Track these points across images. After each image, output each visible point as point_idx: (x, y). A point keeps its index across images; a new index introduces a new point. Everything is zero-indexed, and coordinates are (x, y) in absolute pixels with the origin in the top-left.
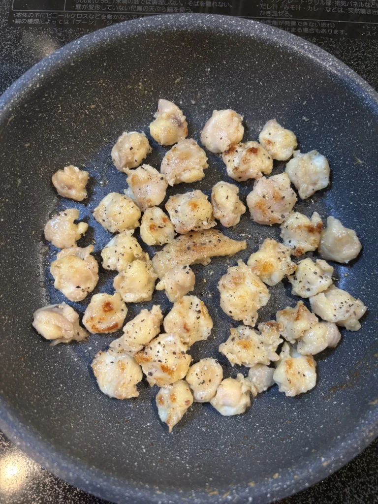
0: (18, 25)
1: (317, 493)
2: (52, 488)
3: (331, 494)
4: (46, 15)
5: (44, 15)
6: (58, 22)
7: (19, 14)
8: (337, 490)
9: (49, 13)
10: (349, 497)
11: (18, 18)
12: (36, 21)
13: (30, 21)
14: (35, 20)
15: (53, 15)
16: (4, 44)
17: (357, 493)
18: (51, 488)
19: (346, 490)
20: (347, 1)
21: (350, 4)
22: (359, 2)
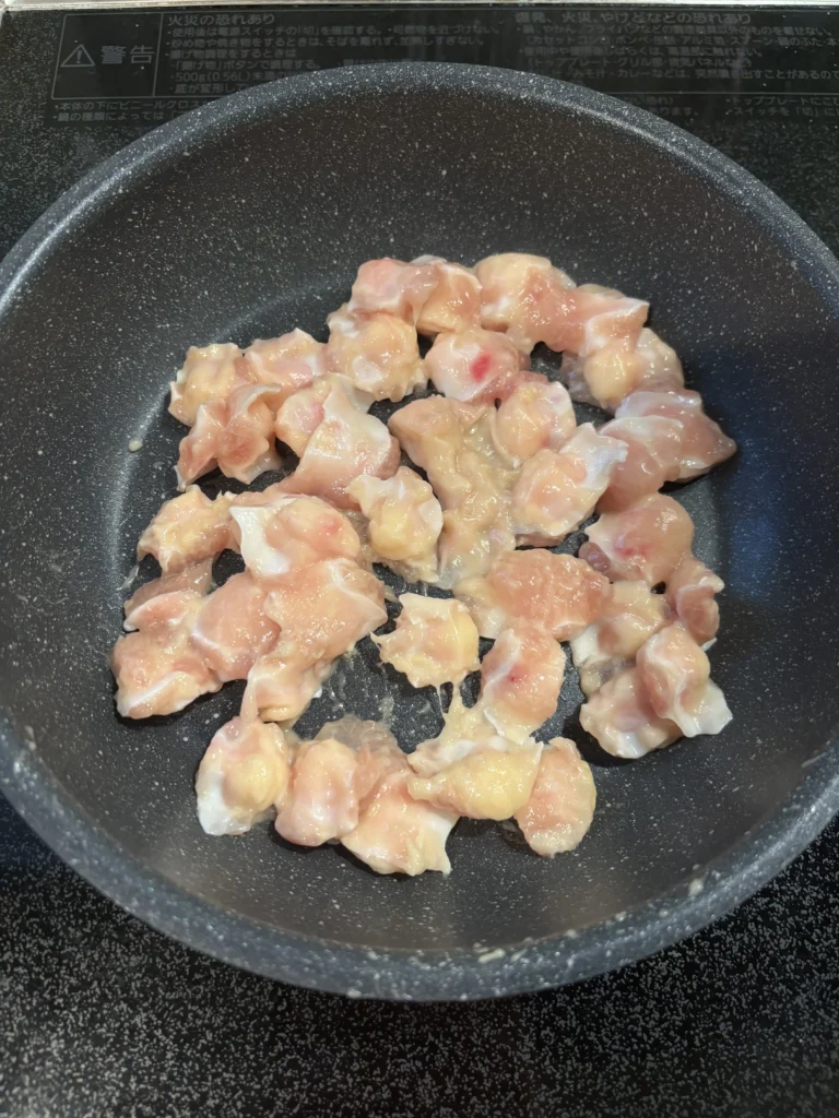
0: (64, 124)
1: (737, 1011)
2: (151, 1036)
3: (768, 1012)
4: (119, 105)
5: (114, 105)
6: (142, 116)
7: (66, 105)
8: (780, 1002)
9: (124, 101)
10: (807, 1016)
11: (62, 111)
12: (100, 116)
13: (88, 117)
14: (97, 114)
15: (129, 105)
16: (37, 158)
17: (824, 1007)
18: (147, 1036)
19: (798, 1000)
20: (691, 58)
21: (697, 62)
22: (713, 58)
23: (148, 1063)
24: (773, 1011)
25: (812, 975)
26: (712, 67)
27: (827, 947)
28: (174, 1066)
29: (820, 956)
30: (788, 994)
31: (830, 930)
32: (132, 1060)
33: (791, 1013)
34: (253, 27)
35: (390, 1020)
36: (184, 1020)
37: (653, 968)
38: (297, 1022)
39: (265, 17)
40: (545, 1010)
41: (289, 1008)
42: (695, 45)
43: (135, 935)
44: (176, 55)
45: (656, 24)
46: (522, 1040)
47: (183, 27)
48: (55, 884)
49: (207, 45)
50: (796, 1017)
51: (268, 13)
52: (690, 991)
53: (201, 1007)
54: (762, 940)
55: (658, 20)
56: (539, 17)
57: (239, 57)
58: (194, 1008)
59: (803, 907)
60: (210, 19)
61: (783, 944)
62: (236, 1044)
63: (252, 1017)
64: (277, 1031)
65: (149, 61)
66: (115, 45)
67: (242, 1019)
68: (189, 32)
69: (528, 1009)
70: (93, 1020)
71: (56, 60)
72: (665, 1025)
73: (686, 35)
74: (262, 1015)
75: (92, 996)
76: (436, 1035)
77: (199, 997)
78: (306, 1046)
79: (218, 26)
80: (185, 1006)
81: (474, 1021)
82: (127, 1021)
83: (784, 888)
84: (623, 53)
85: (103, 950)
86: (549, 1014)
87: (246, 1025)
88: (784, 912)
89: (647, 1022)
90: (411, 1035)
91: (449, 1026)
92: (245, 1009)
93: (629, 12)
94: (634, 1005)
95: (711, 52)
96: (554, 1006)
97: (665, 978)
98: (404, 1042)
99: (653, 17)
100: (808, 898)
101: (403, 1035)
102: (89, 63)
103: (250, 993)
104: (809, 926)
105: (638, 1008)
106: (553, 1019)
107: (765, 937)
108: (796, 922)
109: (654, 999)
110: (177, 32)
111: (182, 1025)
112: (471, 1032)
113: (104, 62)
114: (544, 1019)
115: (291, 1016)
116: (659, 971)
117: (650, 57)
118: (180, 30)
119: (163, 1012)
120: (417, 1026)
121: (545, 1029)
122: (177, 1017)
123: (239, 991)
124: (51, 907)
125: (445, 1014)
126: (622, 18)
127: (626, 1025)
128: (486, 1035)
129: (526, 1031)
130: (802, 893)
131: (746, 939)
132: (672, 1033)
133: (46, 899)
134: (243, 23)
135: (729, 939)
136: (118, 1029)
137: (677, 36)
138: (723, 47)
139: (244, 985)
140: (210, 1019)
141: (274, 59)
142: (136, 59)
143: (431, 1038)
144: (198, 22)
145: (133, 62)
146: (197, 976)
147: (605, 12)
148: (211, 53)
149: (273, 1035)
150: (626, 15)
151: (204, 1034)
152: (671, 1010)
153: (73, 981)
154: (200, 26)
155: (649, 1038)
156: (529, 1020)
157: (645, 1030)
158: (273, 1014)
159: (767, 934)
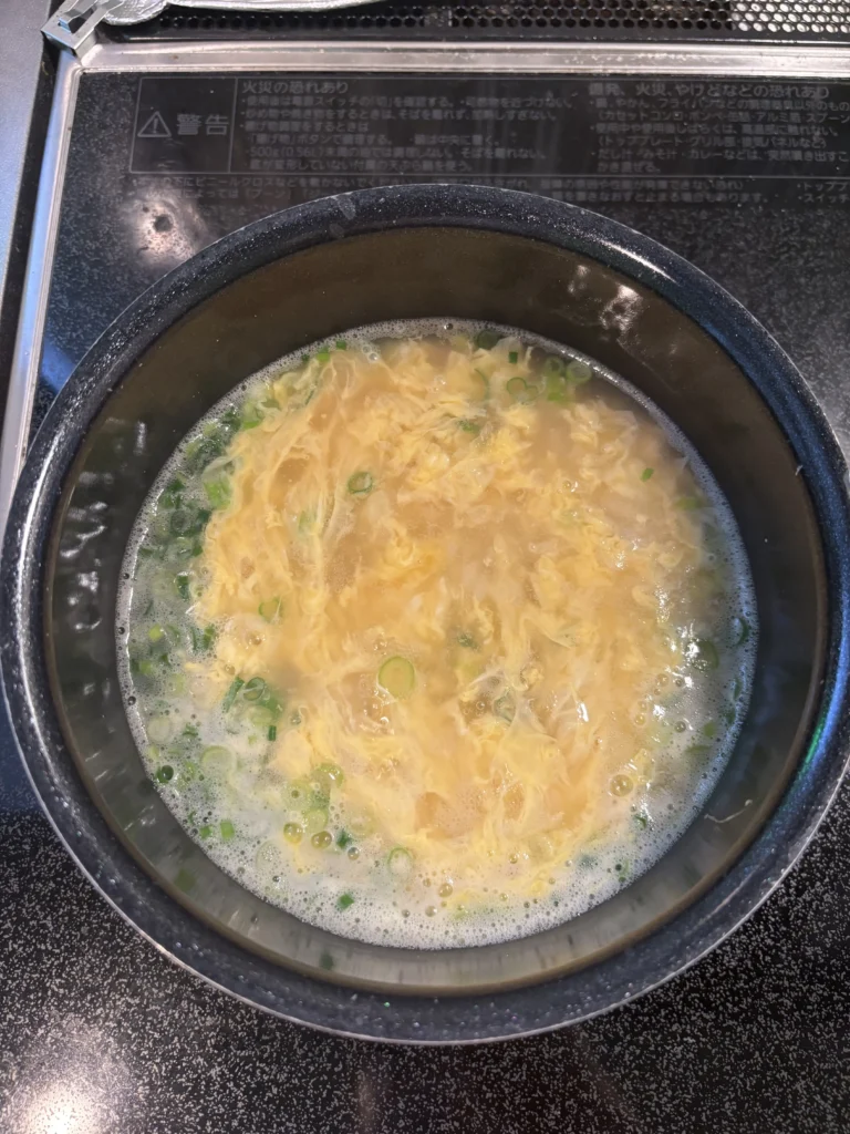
4: (194, 182)
5: (190, 181)
6: (218, 194)
7: (143, 179)
15: (208, 181)
20: (766, 137)
21: (771, 143)
22: (788, 137)
23: (222, 1110)
24: (774, 1094)
25: (812, 1064)
26: (786, 148)
27: (827, 1040)
28: (244, 1114)
29: (820, 1047)
30: (789, 1080)
31: (831, 1025)
32: (208, 1107)
33: (790, 1096)
34: (327, 96)
35: (431, 1085)
36: (253, 1075)
37: (669, 1051)
38: (351, 1082)
39: (339, 85)
40: (570, 1084)
41: (344, 1070)
42: (771, 123)
43: (210, 998)
44: (250, 126)
45: (731, 98)
46: (549, 1109)
47: (257, 95)
48: (140, 949)
49: (280, 115)
50: (794, 1100)
51: (342, 81)
52: (700, 1073)
53: (268, 1065)
54: (769, 1030)
55: (733, 93)
56: (613, 89)
57: (312, 131)
58: (262, 1065)
59: (809, 1003)
60: (284, 86)
61: (788, 1035)
62: (298, 1099)
63: (312, 1076)
64: (333, 1089)
65: (224, 133)
66: (189, 113)
67: (304, 1077)
68: (263, 100)
69: (555, 1082)
70: (173, 1071)
71: (132, 128)
72: (677, 1101)
73: (762, 110)
74: (320, 1075)
75: (173, 1049)
76: (473, 1101)
77: (265, 1055)
78: (358, 1103)
79: (292, 95)
80: (254, 1063)
81: (506, 1091)
82: (203, 1073)
83: (793, 985)
84: (695, 131)
85: (182, 1008)
86: (573, 1087)
87: (307, 1083)
88: (792, 1007)
89: (660, 1099)
90: (451, 1099)
91: (485, 1093)
92: (307, 1069)
93: (704, 83)
94: (650, 1083)
95: (785, 130)
96: (579, 1081)
97: (679, 1061)
98: (444, 1104)
99: (729, 89)
100: (814, 995)
101: (444, 1098)
102: (165, 132)
103: (310, 1055)
104: (813, 1021)
105: (654, 1086)
106: (577, 1092)
107: (771, 1028)
108: (802, 1016)
109: (668, 1079)
110: (252, 101)
111: (252, 1080)
112: (503, 1100)
113: (180, 133)
114: (569, 1092)
115: (346, 1077)
116: (675, 1055)
117: (723, 136)
118: (254, 98)
119: (234, 1067)
120: (456, 1092)
121: (569, 1100)
122: (247, 1072)
123: (300, 1052)
124: (137, 970)
125: (481, 1083)
126: (697, 90)
127: (642, 1100)
128: (517, 1102)
129: (552, 1101)
130: (810, 992)
131: (755, 1030)
132: (682, 1109)
133: (133, 962)
134: (317, 91)
135: (739, 1029)
136: (196, 1079)
137: (753, 112)
138: (798, 125)
139: (305, 1047)
140: (275, 1076)
141: (347, 132)
142: (211, 130)
143: (468, 1102)
144: (272, 90)
145: (208, 133)
146: (265, 1038)
147: (679, 83)
148: (284, 126)
149: (330, 1092)
150: (702, 87)
151: (270, 1088)
152: (681, 1088)
153: (157, 1035)
154: (273, 94)
155: (661, 1111)
156: (555, 1092)
157: (658, 1105)
158: (331, 1073)
159: (774, 1026)
